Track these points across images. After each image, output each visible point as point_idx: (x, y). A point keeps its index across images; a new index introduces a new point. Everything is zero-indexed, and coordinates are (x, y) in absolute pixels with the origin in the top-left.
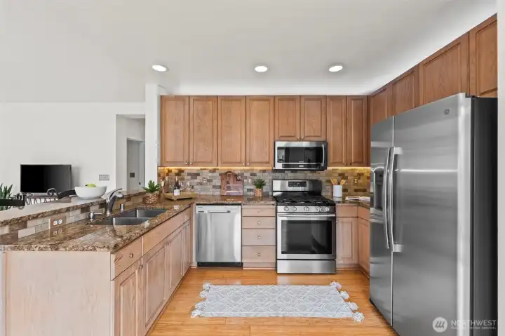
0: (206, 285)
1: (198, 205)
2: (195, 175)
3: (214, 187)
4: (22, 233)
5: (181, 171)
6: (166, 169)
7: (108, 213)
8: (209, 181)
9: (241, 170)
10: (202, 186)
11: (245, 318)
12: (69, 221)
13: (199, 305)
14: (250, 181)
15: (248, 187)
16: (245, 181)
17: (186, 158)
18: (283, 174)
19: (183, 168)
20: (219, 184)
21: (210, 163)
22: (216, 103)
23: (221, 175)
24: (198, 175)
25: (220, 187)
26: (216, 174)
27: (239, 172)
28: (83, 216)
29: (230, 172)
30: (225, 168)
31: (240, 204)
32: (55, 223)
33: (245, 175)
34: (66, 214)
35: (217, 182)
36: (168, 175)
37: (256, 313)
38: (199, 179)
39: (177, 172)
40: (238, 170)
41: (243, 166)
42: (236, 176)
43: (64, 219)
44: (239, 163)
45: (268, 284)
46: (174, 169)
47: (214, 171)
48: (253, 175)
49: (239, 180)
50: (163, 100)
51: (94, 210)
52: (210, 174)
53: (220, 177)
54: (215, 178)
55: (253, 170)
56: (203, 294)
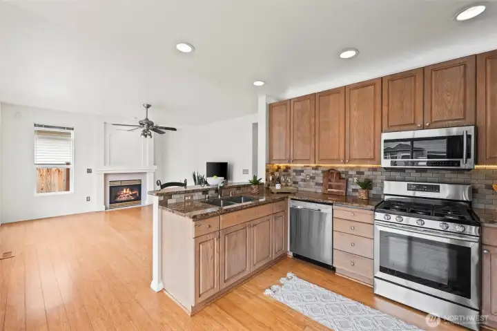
0: (289, 275)
1: (292, 199)
2: (299, 172)
3: (317, 184)
4: (170, 201)
5: (288, 168)
6: (276, 166)
7: (219, 197)
8: (313, 178)
9: (345, 168)
10: (305, 183)
11: (307, 318)
12: (195, 198)
13: (275, 287)
14: (355, 179)
15: (354, 187)
16: (350, 179)
17: (288, 157)
18: (402, 173)
19: (289, 165)
20: (321, 182)
21: (308, 160)
22: (314, 102)
23: (323, 172)
24: (302, 171)
25: (322, 185)
26: (319, 172)
27: (344, 170)
28: (203, 197)
29: (334, 170)
30: (328, 166)
31: (331, 204)
32: (187, 198)
33: (350, 173)
34: (193, 194)
35: (320, 179)
36: (277, 171)
37: (320, 318)
38: (303, 176)
39: (285, 168)
40: (341, 167)
41: (342, 163)
42: (339, 174)
43: (192, 197)
44: (338, 161)
45: (353, 300)
46: (283, 166)
47: (316, 168)
48: (360, 173)
49: (344, 179)
50: (271, 108)
51: (211, 193)
52: (314, 171)
53: (322, 175)
54: (317, 175)
55: (359, 168)
56: (283, 280)
